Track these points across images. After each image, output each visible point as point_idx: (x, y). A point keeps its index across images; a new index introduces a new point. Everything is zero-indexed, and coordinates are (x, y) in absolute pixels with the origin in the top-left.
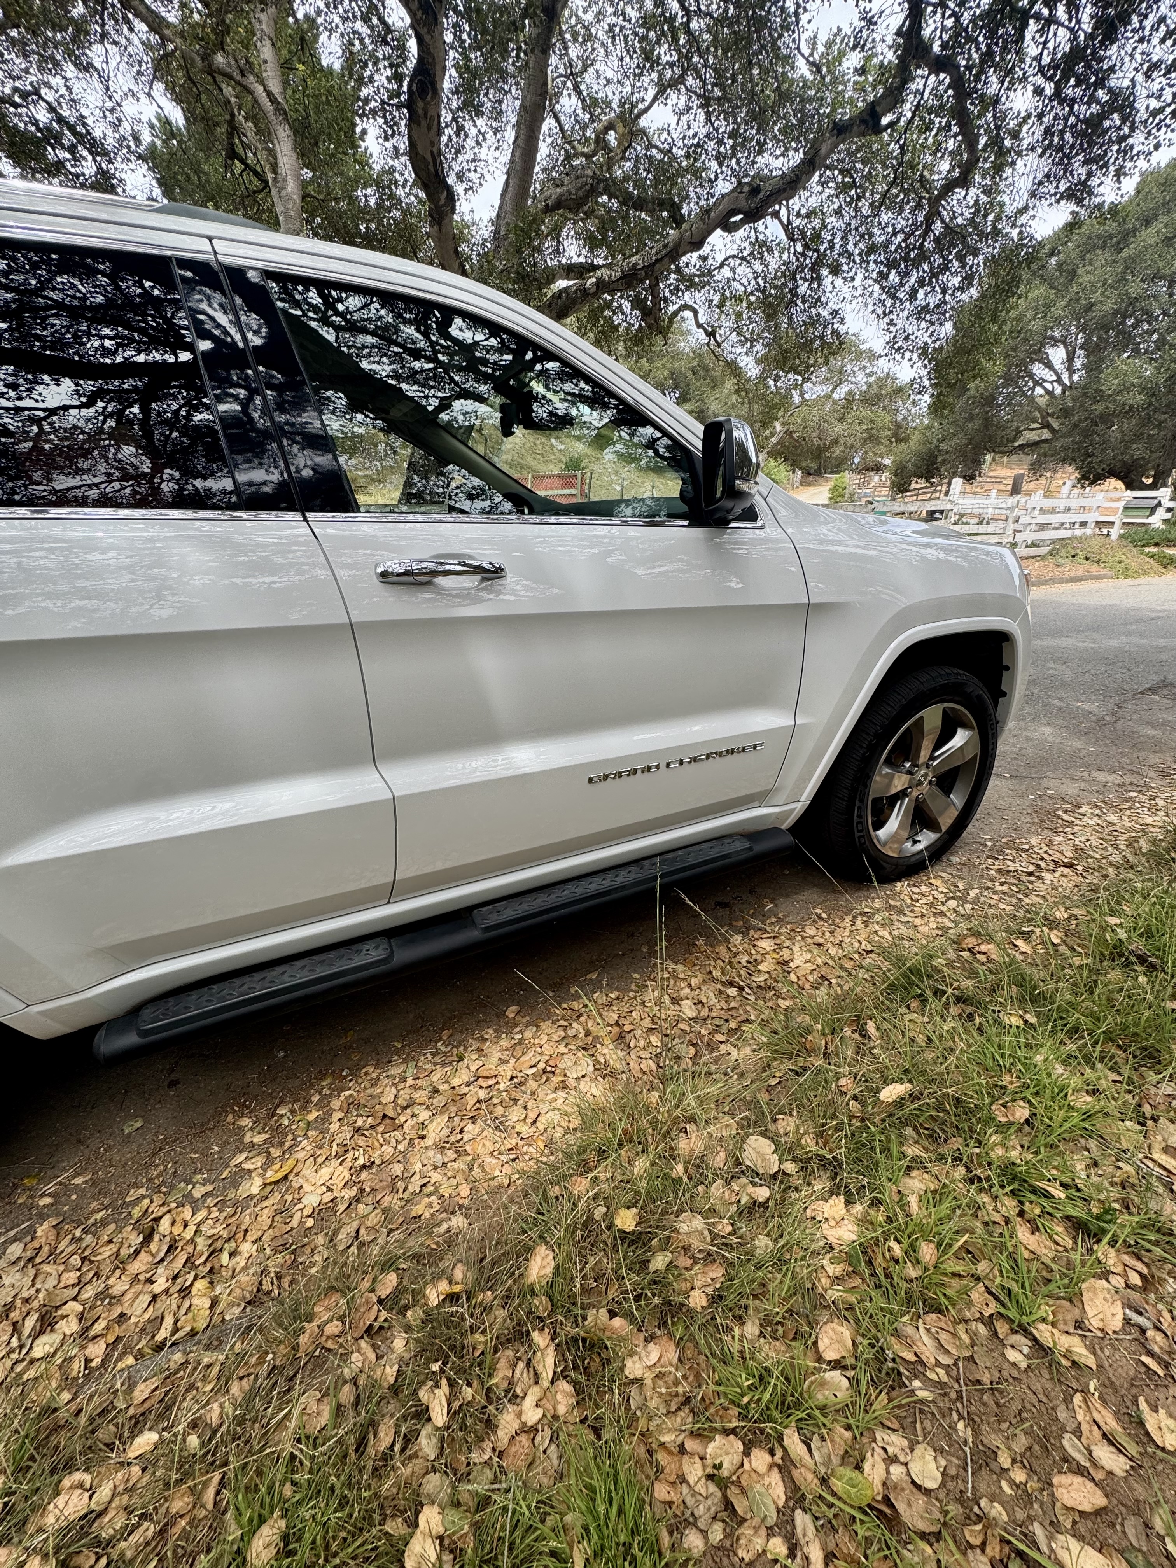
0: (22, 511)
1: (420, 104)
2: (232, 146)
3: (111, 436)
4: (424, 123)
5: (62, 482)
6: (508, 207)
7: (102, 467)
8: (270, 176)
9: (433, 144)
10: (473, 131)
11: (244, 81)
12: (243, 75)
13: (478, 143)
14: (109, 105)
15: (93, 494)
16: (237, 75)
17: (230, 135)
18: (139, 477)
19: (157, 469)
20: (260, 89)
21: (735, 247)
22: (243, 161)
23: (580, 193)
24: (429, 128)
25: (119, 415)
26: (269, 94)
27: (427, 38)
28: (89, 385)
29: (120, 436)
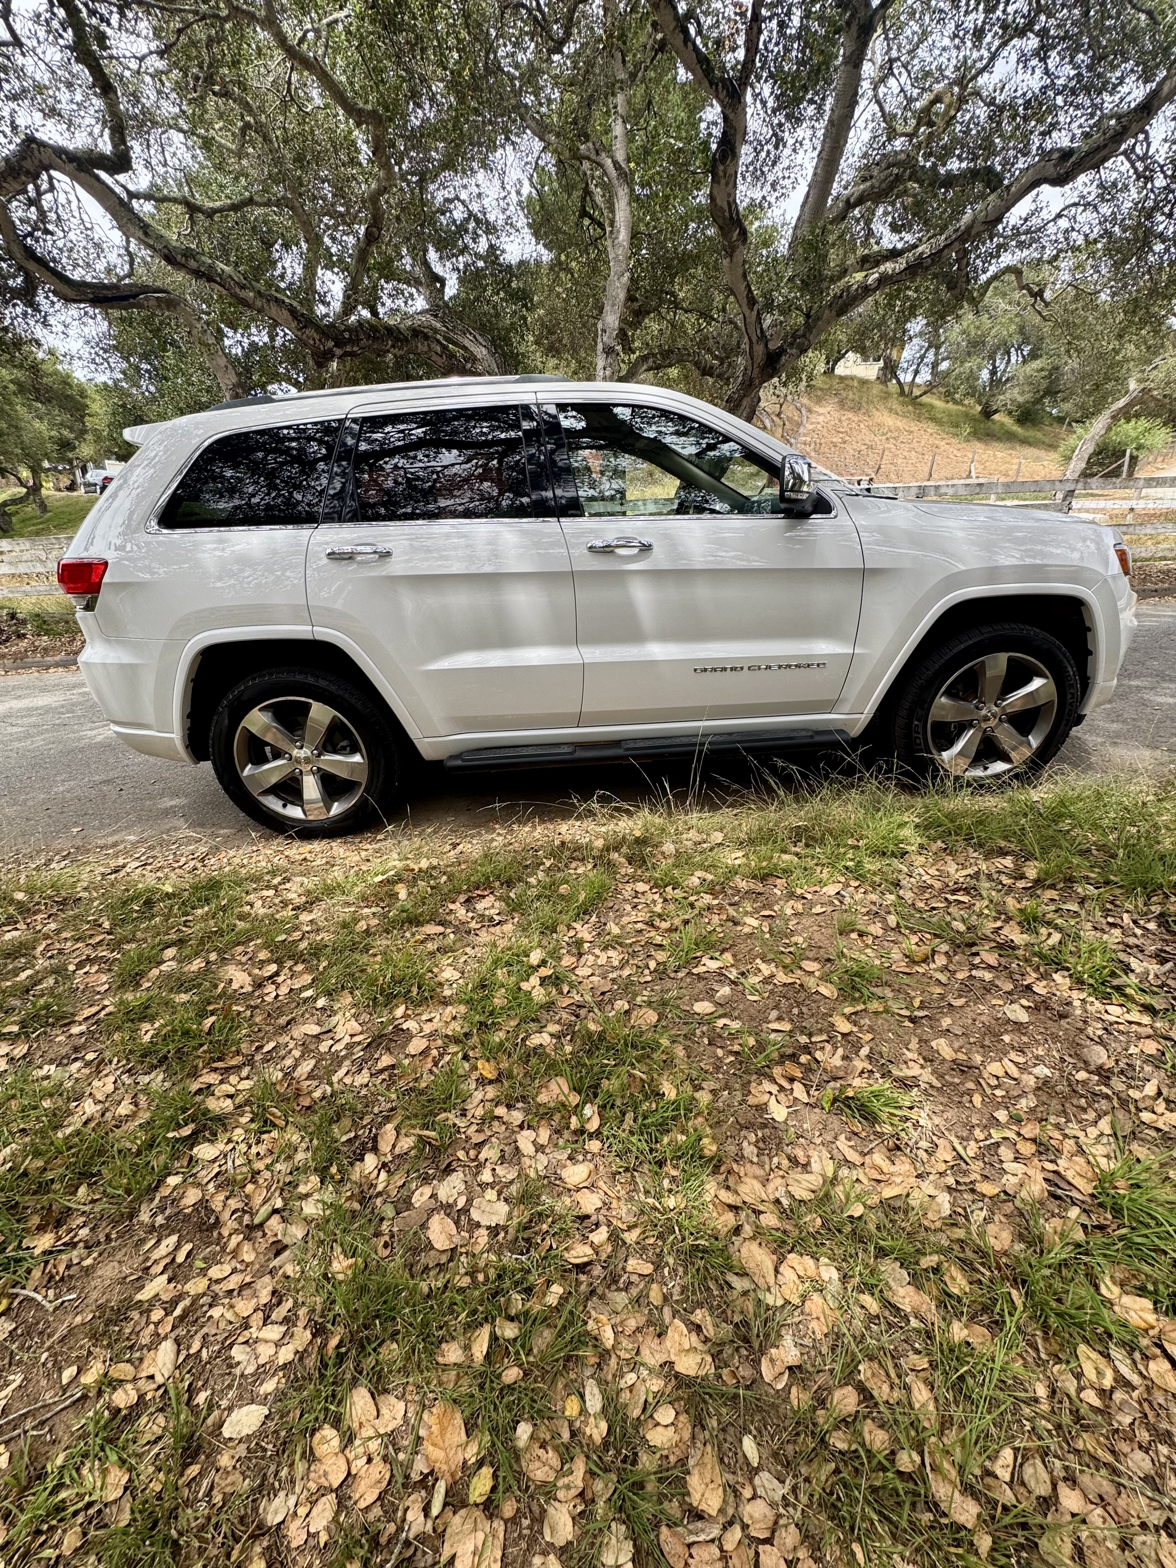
0: (420, 522)
1: (721, 168)
2: (583, 207)
3: (477, 478)
4: (723, 181)
5: (443, 503)
6: (806, 217)
7: (469, 494)
8: (608, 229)
9: (729, 195)
10: (791, 142)
11: (598, 159)
12: (597, 154)
13: (794, 150)
14: (503, 194)
15: (461, 508)
16: (593, 156)
17: (583, 199)
18: (490, 498)
19: (501, 493)
20: (609, 162)
21: (1076, 193)
22: (591, 218)
23: (884, 186)
24: (727, 184)
25: (484, 466)
26: (616, 163)
27: (731, 116)
28: (470, 452)
29: (482, 478)
